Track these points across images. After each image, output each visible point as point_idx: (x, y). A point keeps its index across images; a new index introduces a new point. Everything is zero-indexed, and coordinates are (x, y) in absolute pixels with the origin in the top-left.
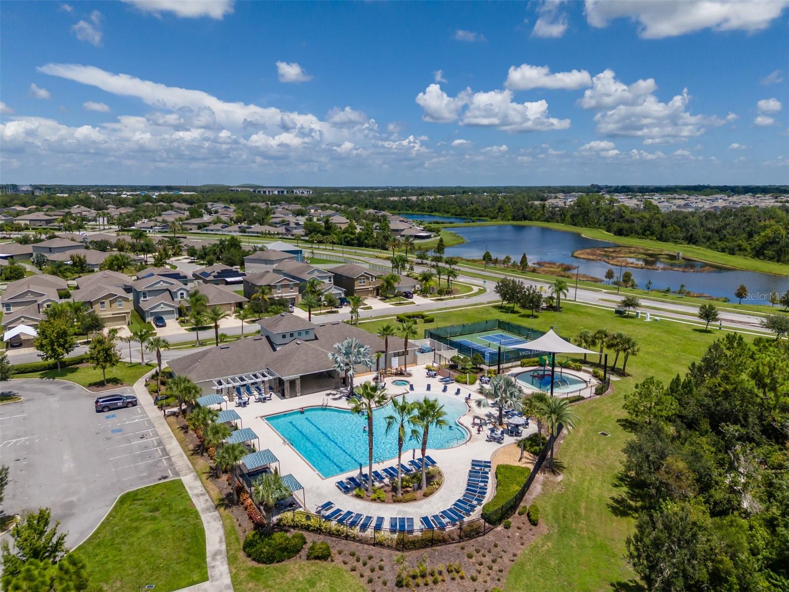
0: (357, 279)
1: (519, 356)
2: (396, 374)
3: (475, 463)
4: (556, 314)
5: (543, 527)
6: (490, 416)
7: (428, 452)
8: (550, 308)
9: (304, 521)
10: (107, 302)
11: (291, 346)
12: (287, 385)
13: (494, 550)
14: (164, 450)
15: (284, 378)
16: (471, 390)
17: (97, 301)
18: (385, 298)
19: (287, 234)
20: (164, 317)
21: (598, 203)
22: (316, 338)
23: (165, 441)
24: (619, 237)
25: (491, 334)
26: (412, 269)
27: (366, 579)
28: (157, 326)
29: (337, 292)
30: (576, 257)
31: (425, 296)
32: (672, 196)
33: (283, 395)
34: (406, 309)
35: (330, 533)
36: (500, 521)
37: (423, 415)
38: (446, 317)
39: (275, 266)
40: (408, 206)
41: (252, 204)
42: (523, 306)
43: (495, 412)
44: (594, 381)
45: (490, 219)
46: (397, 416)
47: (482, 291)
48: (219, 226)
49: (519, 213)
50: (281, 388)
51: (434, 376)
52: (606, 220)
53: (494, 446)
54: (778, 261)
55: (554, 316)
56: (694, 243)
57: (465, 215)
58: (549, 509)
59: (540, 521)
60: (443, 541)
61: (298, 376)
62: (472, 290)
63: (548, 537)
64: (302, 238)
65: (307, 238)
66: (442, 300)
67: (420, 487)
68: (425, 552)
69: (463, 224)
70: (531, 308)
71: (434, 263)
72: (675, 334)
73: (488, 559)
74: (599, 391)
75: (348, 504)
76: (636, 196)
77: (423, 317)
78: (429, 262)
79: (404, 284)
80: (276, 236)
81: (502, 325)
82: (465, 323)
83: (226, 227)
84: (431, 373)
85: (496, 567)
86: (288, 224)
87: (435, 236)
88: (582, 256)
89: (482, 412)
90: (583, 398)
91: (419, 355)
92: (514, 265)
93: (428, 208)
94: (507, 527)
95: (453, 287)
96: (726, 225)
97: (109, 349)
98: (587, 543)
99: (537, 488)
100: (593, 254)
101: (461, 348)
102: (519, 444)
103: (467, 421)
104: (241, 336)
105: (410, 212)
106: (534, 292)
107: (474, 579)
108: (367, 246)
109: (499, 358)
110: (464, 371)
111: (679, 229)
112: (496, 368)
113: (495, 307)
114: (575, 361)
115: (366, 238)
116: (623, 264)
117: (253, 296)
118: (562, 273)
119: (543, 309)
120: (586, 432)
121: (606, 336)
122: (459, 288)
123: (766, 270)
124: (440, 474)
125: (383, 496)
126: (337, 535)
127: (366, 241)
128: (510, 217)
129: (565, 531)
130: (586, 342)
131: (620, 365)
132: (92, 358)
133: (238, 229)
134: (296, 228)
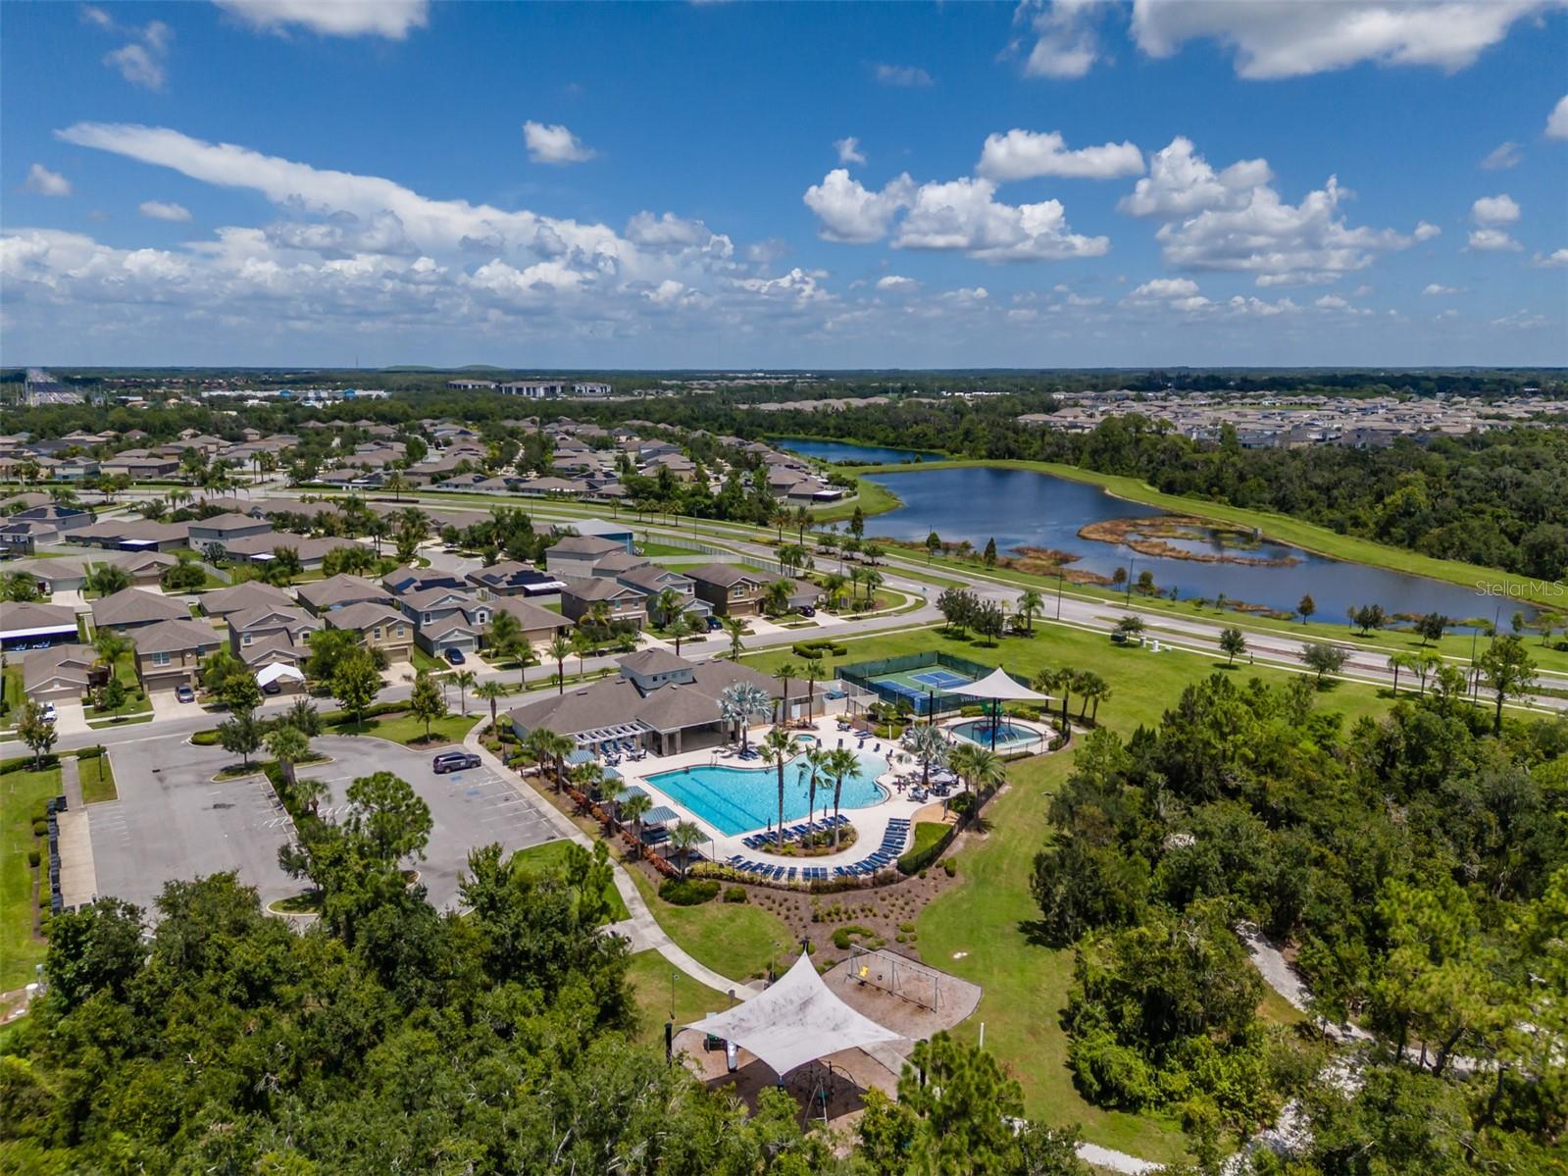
0: (732, 588)
1: (959, 703)
2: (799, 727)
3: (892, 821)
4: (1025, 641)
5: (960, 878)
6: (913, 775)
7: (840, 812)
8: (1019, 632)
9: (717, 871)
10: (383, 629)
11: (665, 691)
12: (665, 740)
13: (908, 896)
14: (538, 812)
15: (663, 731)
16: (893, 746)
17: (369, 629)
18: (773, 617)
19: (593, 495)
20: (460, 649)
21: (1138, 430)
22: (694, 681)
23: (536, 803)
24: (1165, 496)
25: (927, 672)
26: (811, 565)
27: (782, 917)
28: (453, 663)
29: (701, 608)
30: (1084, 538)
31: (834, 613)
32: (1296, 399)
33: (660, 753)
34: (804, 635)
35: (743, 881)
36: (915, 871)
37: (837, 765)
38: (865, 646)
39: (595, 563)
40: (797, 425)
41: (510, 424)
42: (978, 630)
43: (920, 770)
44: (1052, 734)
45: (947, 454)
46: (809, 764)
47: (920, 604)
48: (468, 478)
49: (1000, 445)
50: (656, 744)
51: (847, 729)
52: (1150, 461)
53: (917, 805)
54: (1410, 546)
55: (1021, 645)
56: (1287, 511)
57: (904, 444)
58: (969, 864)
59: (957, 873)
60: (857, 887)
61: (678, 729)
62: (905, 601)
63: (963, 887)
64: (623, 502)
65: (630, 502)
66: (859, 618)
67: (832, 844)
68: (839, 896)
69: (899, 466)
70: (989, 633)
71: (846, 553)
72: (1185, 670)
73: (901, 902)
74: (1054, 746)
75: (757, 857)
76: (1229, 398)
77: (831, 647)
78: (838, 550)
79: (802, 595)
80: (574, 498)
81: (944, 660)
82: (890, 657)
83: (482, 479)
84: (843, 725)
85: (907, 908)
86: (592, 475)
87: (848, 496)
88: (1094, 536)
89: (905, 769)
90: (1031, 755)
91: (827, 702)
92: (975, 557)
93: (835, 428)
94: (922, 877)
95: (876, 597)
96: (1340, 480)
97: (435, 696)
98: (1003, 892)
99: (958, 844)
100: (1112, 532)
101: (884, 692)
102: (943, 803)
103: (888, 780)
104: (578, 676)
105: (802, 436)
106: (992, 609)
107: (886, 917)
108: (733, 518)
109: (932, 706)
110: (886, 721)
111: (1265, 484)
112: (927, 718)
113: (938, 630)
114: (1034, 709)
115: (731, 505)
116: (1157, 551)
117: (583, 618)
118: (1053, 569)
119: (1007, 633)
120: (1027, 794)
121: (1072, 676)
122: (885, 598)
123: (1383, 562)
124: (854, 831)
125: (793, 850)
126: (752, 882)
127: (731, 510)
128: (983, 453)
129: (982, 882)
130: (1048, 684)
131: (1088, 714)
132: (413, 708)
133: (504, 484)
134: (605, 482)
